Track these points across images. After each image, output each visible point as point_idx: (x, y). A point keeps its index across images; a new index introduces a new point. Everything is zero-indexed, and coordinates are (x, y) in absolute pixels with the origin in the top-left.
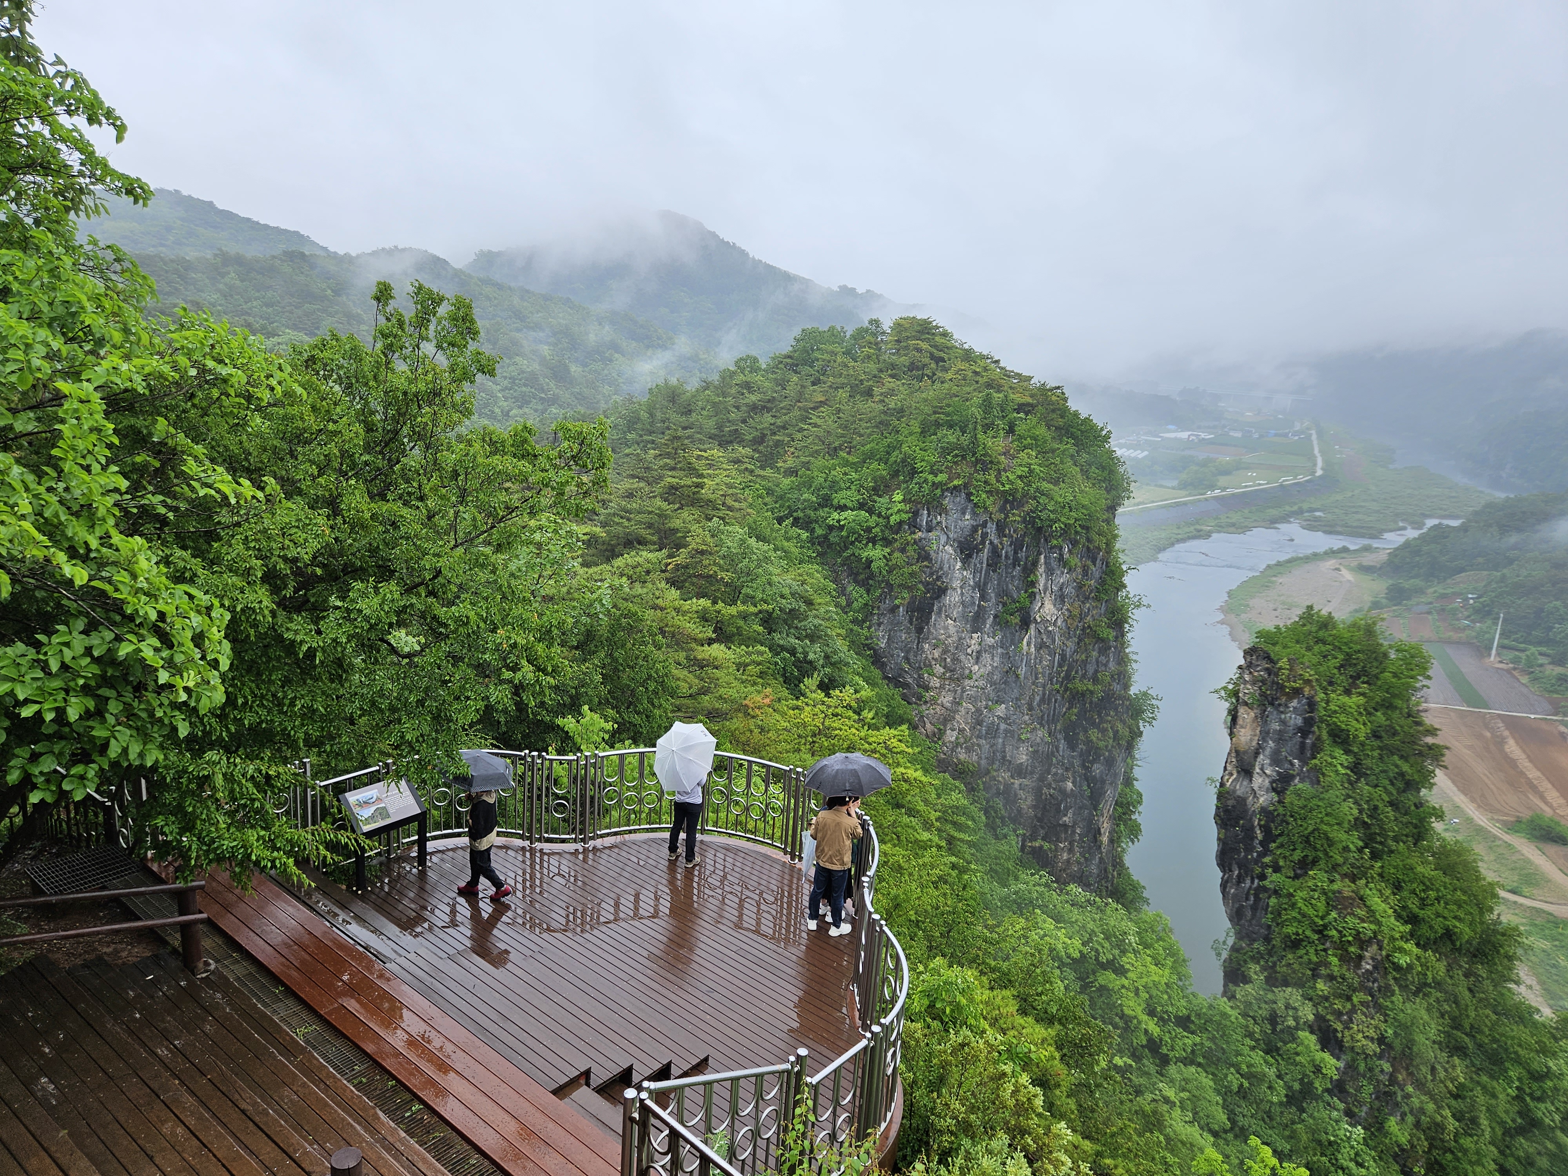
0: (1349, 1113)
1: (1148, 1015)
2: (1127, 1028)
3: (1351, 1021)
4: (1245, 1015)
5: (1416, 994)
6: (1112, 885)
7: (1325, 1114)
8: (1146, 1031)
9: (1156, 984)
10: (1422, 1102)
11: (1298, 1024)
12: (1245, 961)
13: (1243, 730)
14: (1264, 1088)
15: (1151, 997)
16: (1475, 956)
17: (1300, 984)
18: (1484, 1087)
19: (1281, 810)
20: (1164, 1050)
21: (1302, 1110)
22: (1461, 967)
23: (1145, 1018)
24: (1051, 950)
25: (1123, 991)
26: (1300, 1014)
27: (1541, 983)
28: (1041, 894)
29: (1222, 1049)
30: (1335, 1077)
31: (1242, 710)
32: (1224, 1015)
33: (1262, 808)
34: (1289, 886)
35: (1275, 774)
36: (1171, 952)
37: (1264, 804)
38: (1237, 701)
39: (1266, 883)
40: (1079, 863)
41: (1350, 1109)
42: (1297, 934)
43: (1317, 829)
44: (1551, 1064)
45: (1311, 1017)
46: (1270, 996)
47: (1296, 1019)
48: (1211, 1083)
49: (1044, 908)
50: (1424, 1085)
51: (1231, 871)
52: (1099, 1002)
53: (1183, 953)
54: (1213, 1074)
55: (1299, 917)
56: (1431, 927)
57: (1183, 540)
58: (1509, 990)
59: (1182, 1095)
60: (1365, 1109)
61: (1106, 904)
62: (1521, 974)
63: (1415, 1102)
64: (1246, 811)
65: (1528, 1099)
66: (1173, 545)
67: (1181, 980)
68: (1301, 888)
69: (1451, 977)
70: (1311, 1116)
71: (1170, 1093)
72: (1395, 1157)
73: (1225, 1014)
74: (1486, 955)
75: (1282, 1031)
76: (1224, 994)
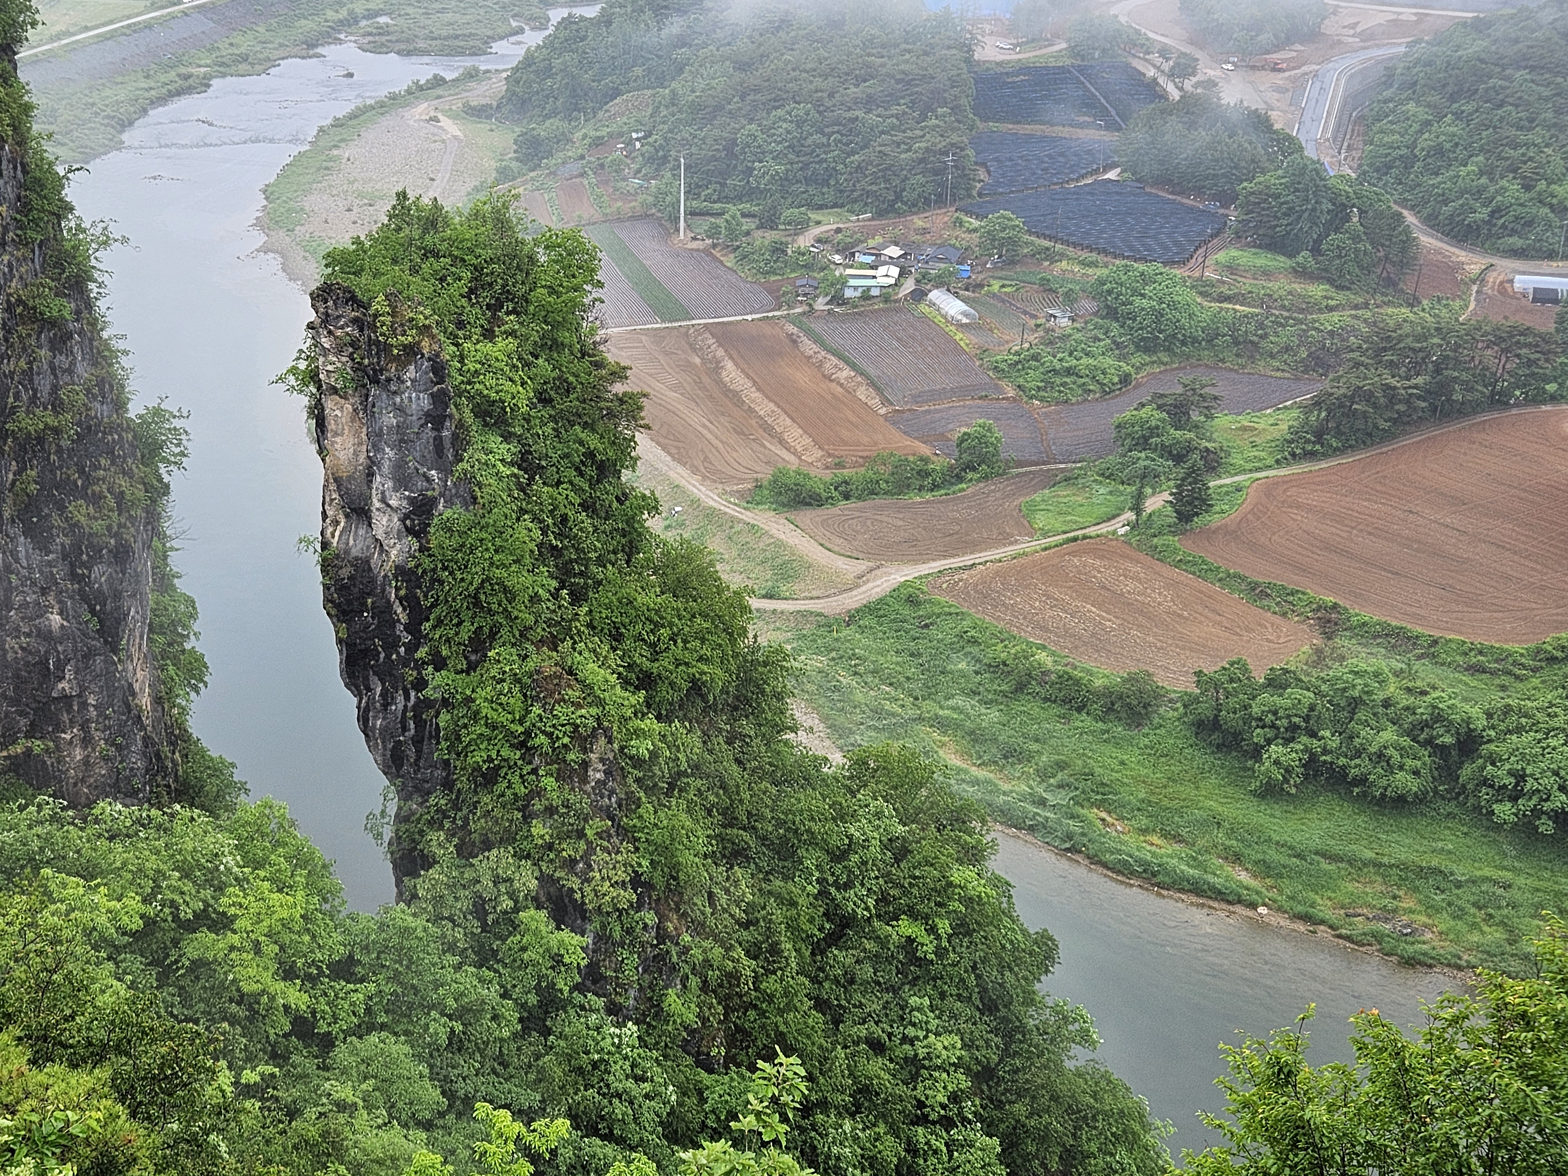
0: (613, 1009)
1: (284, 979)
2: (254, 1015)
3: (590, 867)
4: (437, 919)
5: (668, 794)
6: (176, 780)
7: (579, 1025)
8: (286, 1007)
9: (285, 924)
10: (705, 951)
11: (516, 902)
12: (421, 833)
13: (338, 439)
14: (486, 1021)
15: (282, 948)
16: (736, 708)
17: (508, 839)
18: (778, 897)
19: (427, 562)
20: (323, 1027)
21: (547, 1032)
22: (720, 730)
23: (280, 985)
24: (88, 932)
25: (233, 956)
26: (517, 885)
27: (824, 719)
28: (47, 839)
29: (413, 987)
30: (583, 963)
31: (330, 404)
32: (406, 932)
33: (397, 567)
34: (462, 684)
35: (405, 503)
36: (300, 860)
37: (400, 561)
38: (319, 388)
39: (428, 692)
40: (106, 759)
41: (612, 1002)
42: (490, 760)
43: (488, 579)
44: (852, 830)
45: (533, 884)
46: (469, 874)
47: (512, 895)
48: (407, 1049)
49: (59, 863)
50: (703, 925)
51: (369, 689)
52: (196, 990)
53: (321, 854)
54: (407, 1033)
55: (487, 732)
56: (672, 684)
57: (162, 100)
58: (786, 743)
59: (364, 1086)
60: (632, 993)
61: (172, 816)
62: (797, 715)
63: (696, 953)
64: (373, 580)
65: (833, 890)
66: (144, 111)
67: (326, 900)
68: (481, 683)
69: (710, 752)
70: (561, 1036)
71: (345, 1092)
72: (685, 1047)
73: (406, 929)
74: (748, 702)
75: (496, 922)
76: (400, 897)
